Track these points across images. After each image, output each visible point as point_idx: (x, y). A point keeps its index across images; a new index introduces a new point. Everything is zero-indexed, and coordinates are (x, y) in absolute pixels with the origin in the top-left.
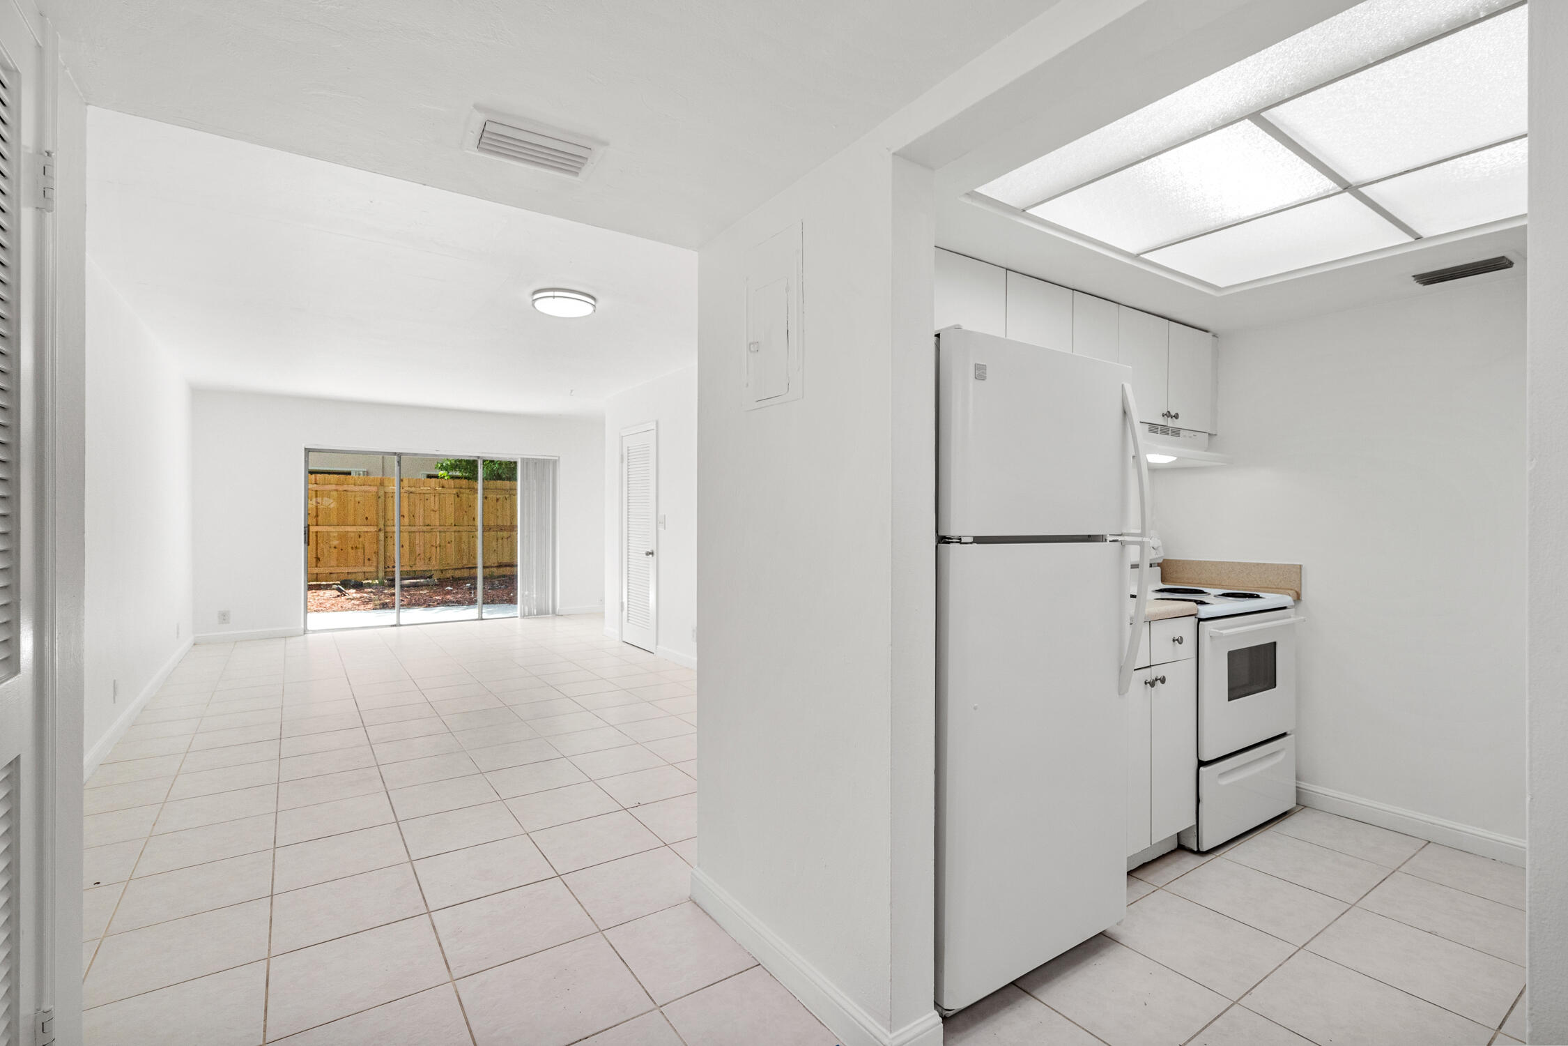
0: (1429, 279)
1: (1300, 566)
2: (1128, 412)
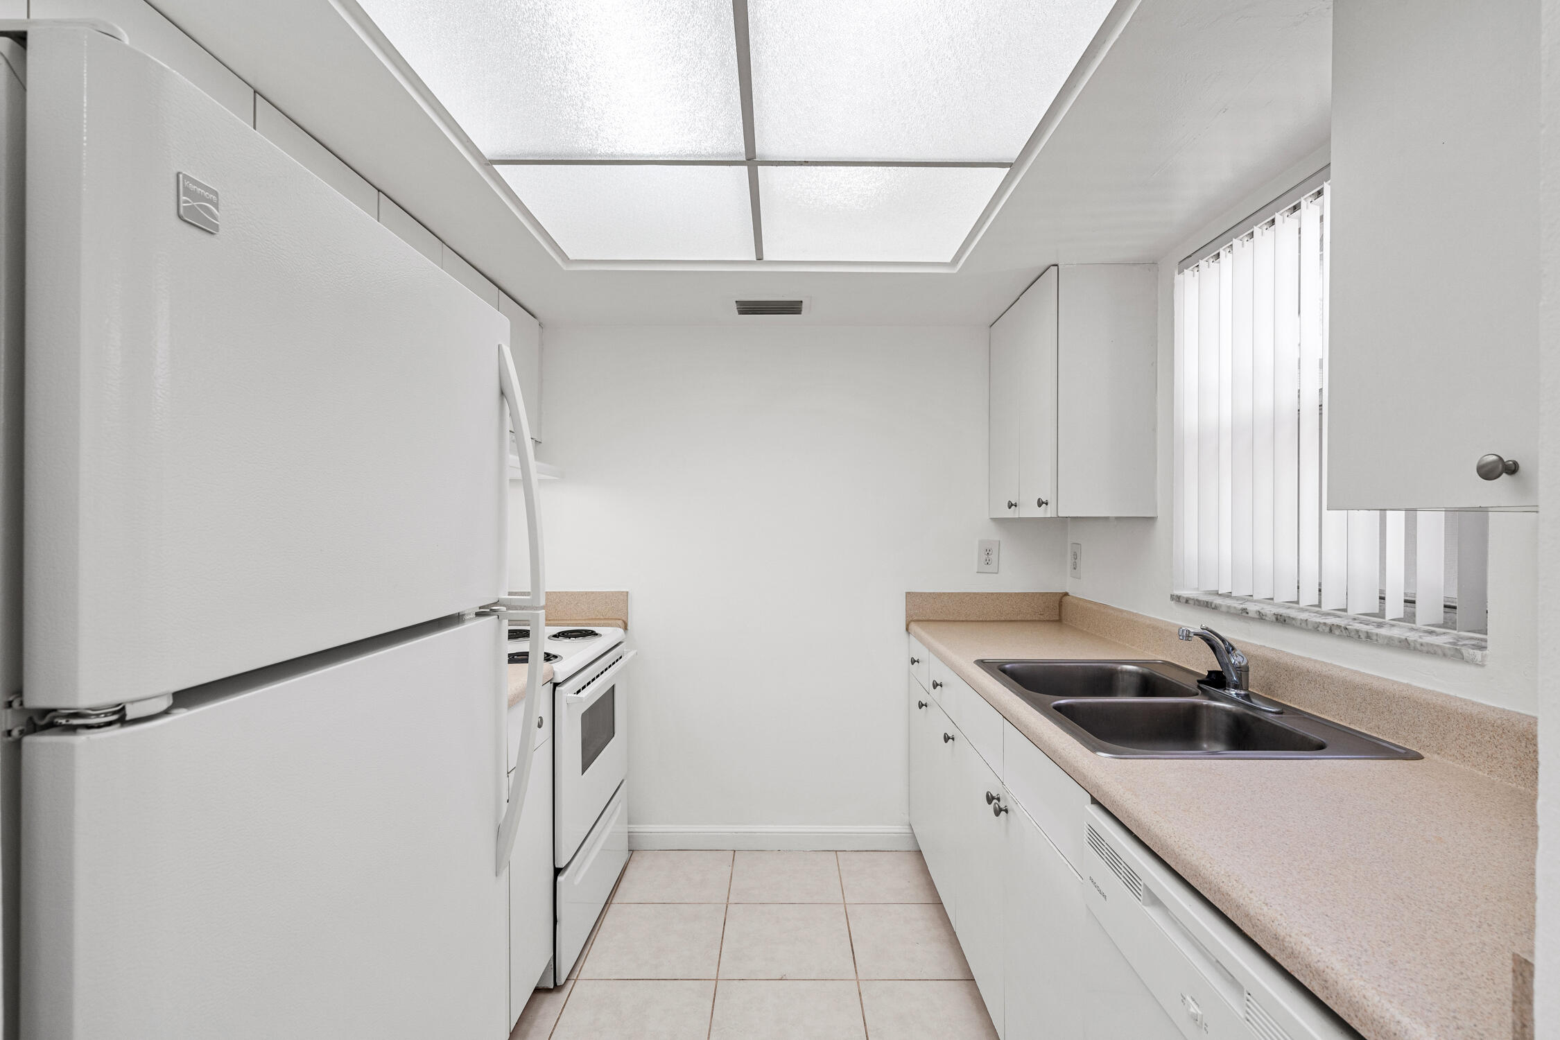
0: (748, 308)
1: (627, 592)
2: (507, 391)
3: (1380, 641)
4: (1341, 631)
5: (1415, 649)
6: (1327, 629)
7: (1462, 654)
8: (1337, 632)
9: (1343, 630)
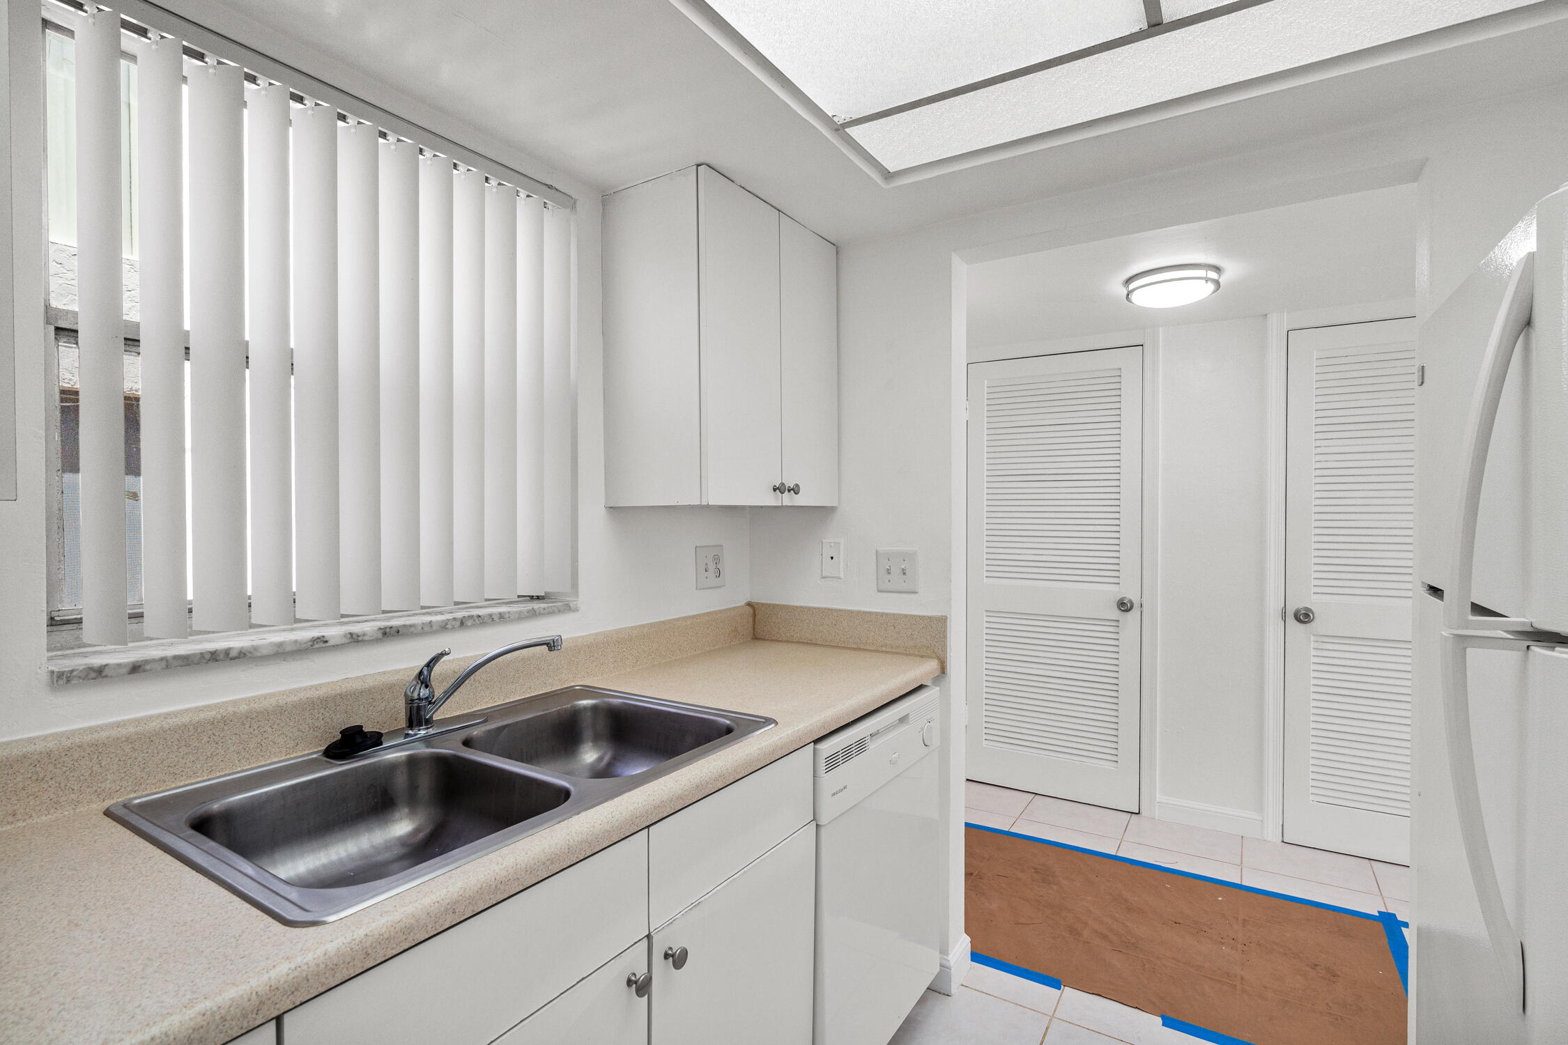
3: (512, 617)
4: (474, 620)
5: (540, 614)
6: (458, 623)
7: (570, 607)
8: (469, 623)
9: (476, 618)
